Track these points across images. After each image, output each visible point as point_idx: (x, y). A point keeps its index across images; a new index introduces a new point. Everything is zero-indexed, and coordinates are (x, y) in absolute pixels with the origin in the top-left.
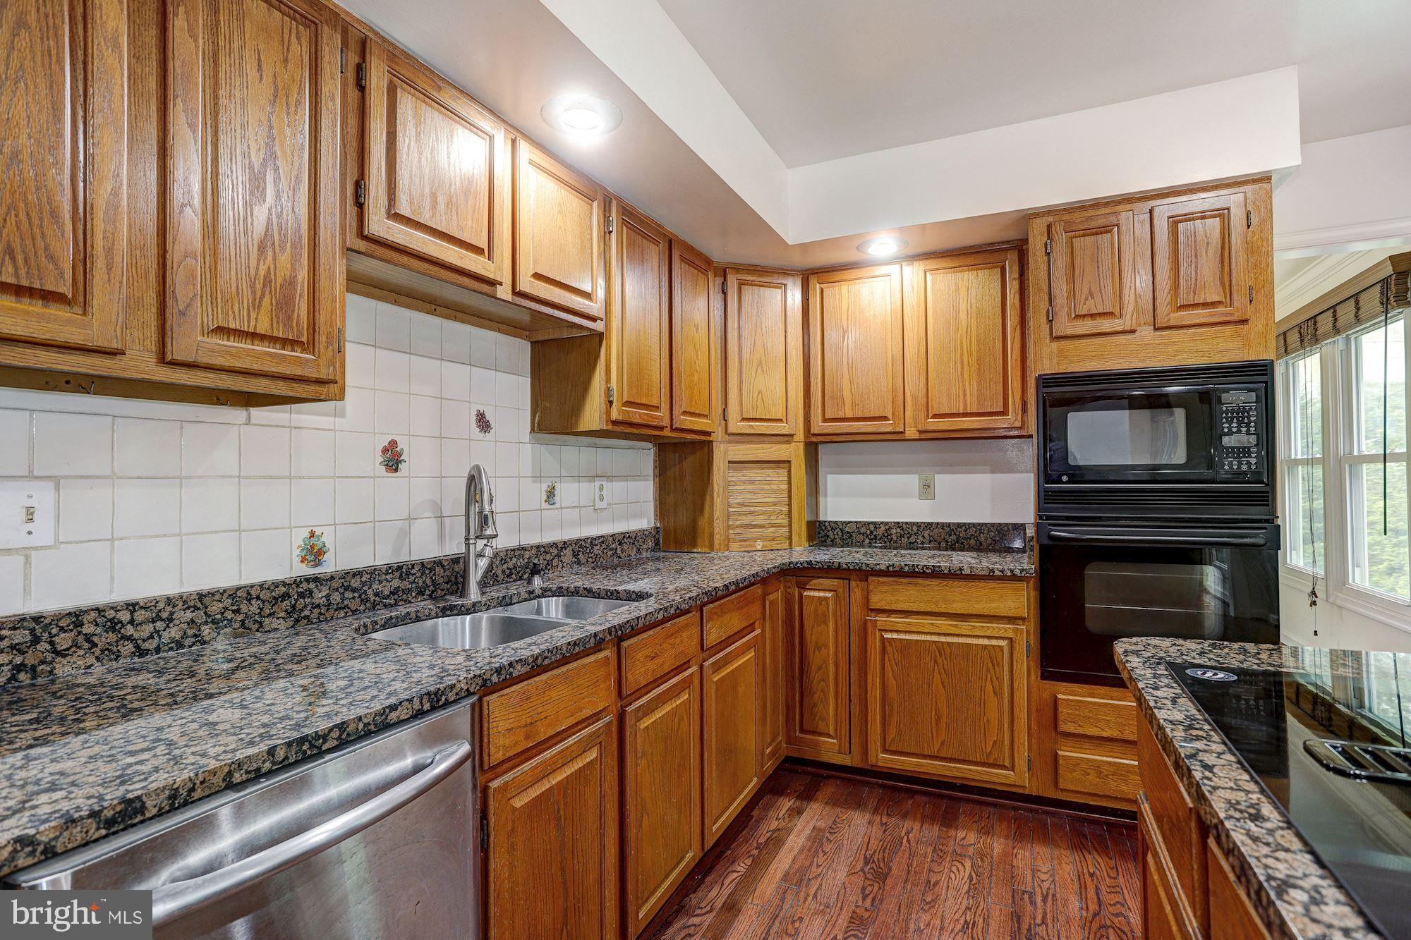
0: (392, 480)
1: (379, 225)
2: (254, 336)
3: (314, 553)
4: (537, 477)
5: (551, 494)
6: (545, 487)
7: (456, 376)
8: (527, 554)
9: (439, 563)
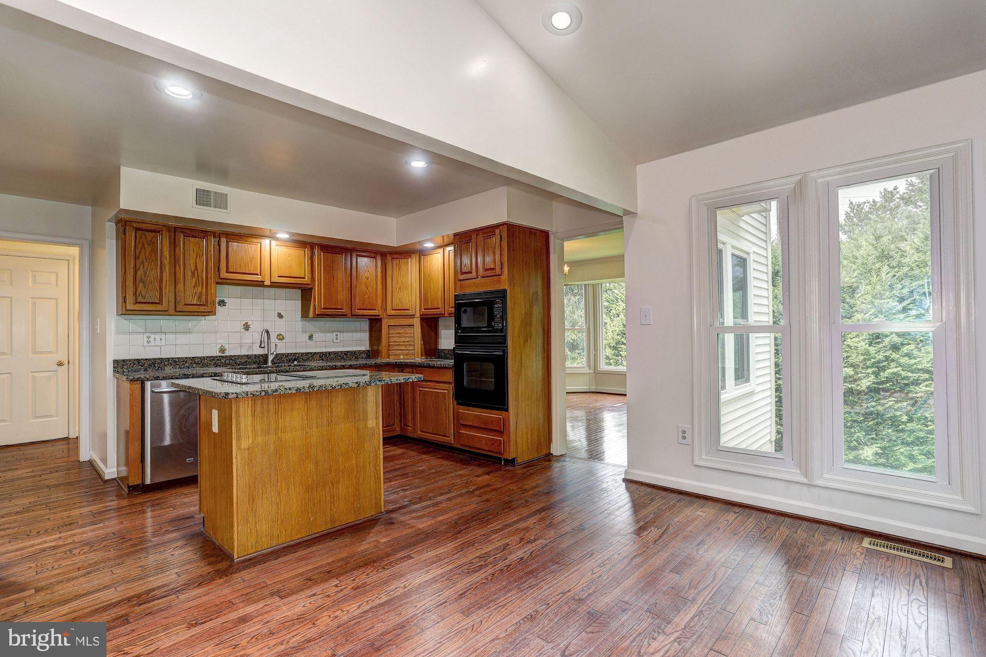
0: (247, 333)
1: (224, 274)
2: (193, 305)
3: (223, 350)
4: (304, 331)
5: (311, 337)
6: (308, 335)
7: (269, 303)
8: (297, 355)
9: (262, 355)
